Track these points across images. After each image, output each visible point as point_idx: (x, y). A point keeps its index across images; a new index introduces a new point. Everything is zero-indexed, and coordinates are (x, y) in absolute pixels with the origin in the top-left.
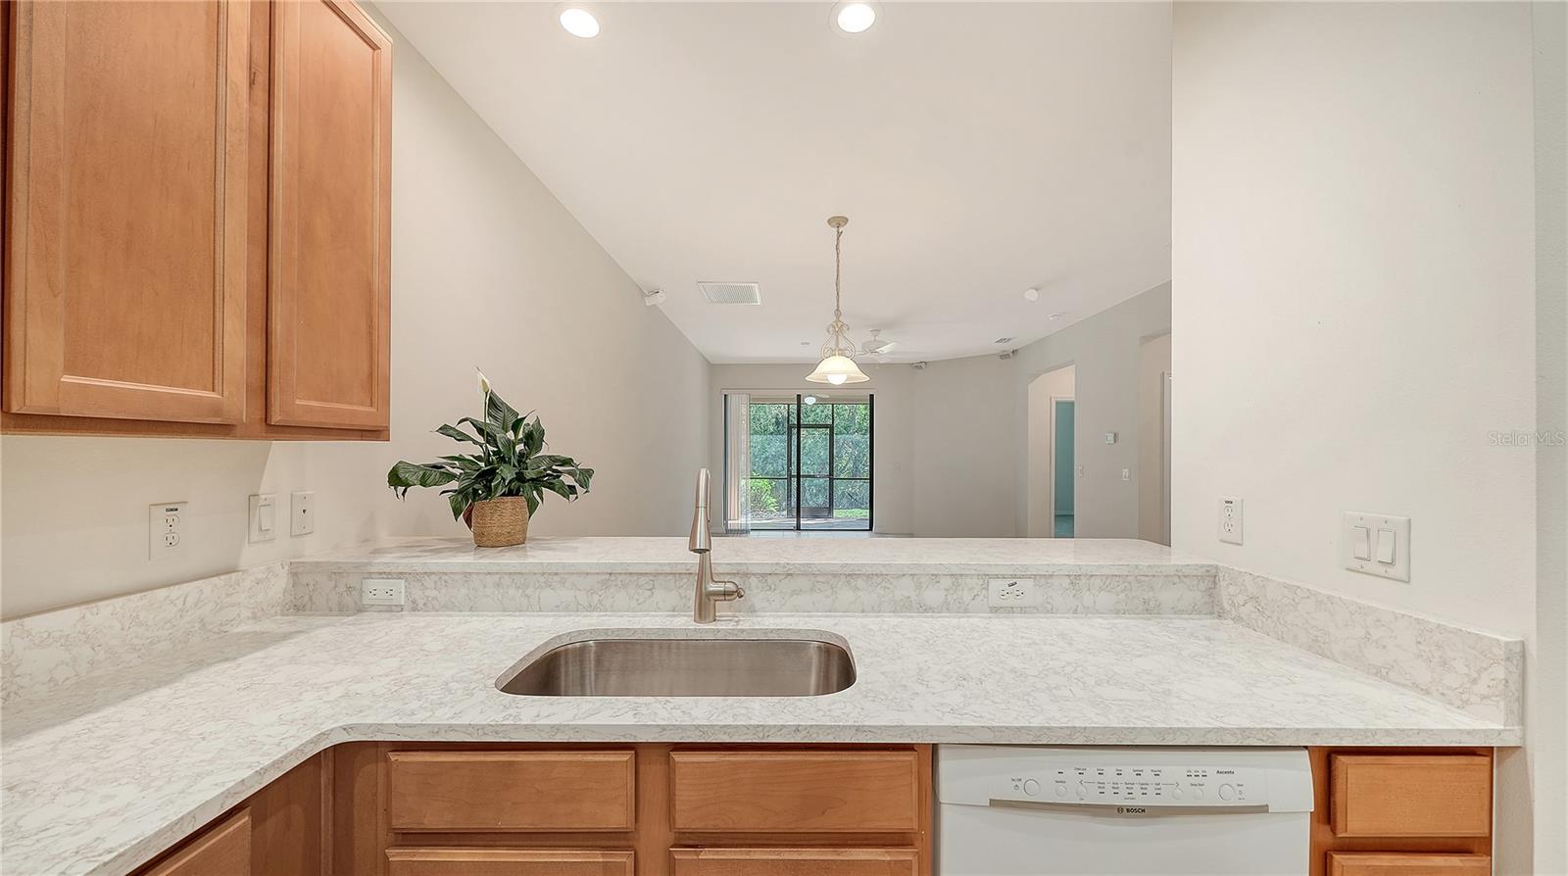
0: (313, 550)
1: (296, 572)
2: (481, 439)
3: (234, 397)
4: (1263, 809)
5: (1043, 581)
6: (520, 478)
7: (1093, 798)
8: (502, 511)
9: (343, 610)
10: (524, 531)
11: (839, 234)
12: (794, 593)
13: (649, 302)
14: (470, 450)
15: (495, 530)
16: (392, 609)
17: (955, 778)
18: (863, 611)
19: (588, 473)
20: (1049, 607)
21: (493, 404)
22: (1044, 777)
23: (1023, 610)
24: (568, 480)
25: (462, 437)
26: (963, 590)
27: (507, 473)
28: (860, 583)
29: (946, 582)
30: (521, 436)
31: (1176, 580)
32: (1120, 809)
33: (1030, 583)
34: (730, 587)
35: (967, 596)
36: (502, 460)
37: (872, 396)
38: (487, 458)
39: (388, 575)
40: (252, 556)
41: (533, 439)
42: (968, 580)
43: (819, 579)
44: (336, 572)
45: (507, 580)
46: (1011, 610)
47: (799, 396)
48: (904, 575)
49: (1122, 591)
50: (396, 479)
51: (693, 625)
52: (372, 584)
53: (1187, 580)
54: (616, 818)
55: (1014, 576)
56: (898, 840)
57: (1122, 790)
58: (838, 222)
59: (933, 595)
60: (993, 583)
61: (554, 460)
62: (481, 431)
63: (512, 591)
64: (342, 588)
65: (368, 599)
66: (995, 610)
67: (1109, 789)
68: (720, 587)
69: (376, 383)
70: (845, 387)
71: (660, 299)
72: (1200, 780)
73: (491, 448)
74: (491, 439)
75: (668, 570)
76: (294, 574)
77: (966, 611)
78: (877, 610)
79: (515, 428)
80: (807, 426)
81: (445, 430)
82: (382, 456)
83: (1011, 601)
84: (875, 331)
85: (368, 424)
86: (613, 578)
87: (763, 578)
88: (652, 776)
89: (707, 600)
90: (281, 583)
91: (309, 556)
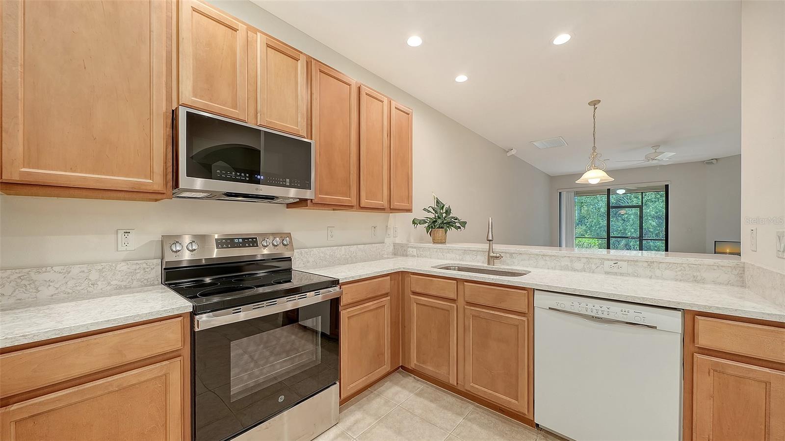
0: (398, 241)
1: (395, 245)
2: (434, 212)
3: (385, 203)
4: (656, 327)
5: (632, 263)
7: (584, 312)
8: (438, 233)
9: (403, 255)
10: (445, 239)
11: (595, 109)
13: (509, 154)
14: (432, 216)
15: (437, 238)
16: (413, 256)
17: (540, 300)
18: (548, 269)
19: (465, 223)
20: (636, 275)
21: (438, 202)
23: (621, 274)
24: (458, 225)
25: (429, 212)
26: (592, 264)
27: (439, 221)
28: (547, 258)
29: (584, 260)
30: (444, 211)
31: (715, 268)
32: (593, 317)
33: (625, 263)
34: (498, 255)
35: (594, 267)
36: (439, 218)
37: (667, 186)
38: (435, 218)
39: (412, 247)
40: (386, 240)
41: (448, 212)
42: (594, 260)
43: (531, 256)
44: (402, 246)
45: (439, 250)
46: (616, 274)
47: (609, 190)
48: (565, 256)
49: (679, 271)
50: (414, 222)
51: (486, 265)
52: (409, 249)
53: (723, 268)
54: (453, 296)
55: (618, 260)
56: (522, 314)
57: (595, 311)
58: (594, 103)
59: (578, 265)
60: (606, 263)
61: (452, 218)
62: (434, 210)
63: (440, 254)
64: (403, 250)
65: (408, 253)
66: (607, 273)
67: (589, 310)
68: (495, 255)
69: (409, 198)
70: (599, 185)
71: (513, 152)
72: (626, 313)
73: (437, 215)
74: (436, 212)
75: (481, 250)
76: (394, 246)
77: (593, 272)
78: (554, 268)
79: (442, 208)
80: (614, 208)
81: (425, 209)
82: (410, 216)
83: (615, 270)
84: (656, 146)
85: (408, 208)
86: (466, 252)
87: (511, 254)
88: (461, 287)
89: (491, 259)
90: (392, 248)
91: (397, 242)
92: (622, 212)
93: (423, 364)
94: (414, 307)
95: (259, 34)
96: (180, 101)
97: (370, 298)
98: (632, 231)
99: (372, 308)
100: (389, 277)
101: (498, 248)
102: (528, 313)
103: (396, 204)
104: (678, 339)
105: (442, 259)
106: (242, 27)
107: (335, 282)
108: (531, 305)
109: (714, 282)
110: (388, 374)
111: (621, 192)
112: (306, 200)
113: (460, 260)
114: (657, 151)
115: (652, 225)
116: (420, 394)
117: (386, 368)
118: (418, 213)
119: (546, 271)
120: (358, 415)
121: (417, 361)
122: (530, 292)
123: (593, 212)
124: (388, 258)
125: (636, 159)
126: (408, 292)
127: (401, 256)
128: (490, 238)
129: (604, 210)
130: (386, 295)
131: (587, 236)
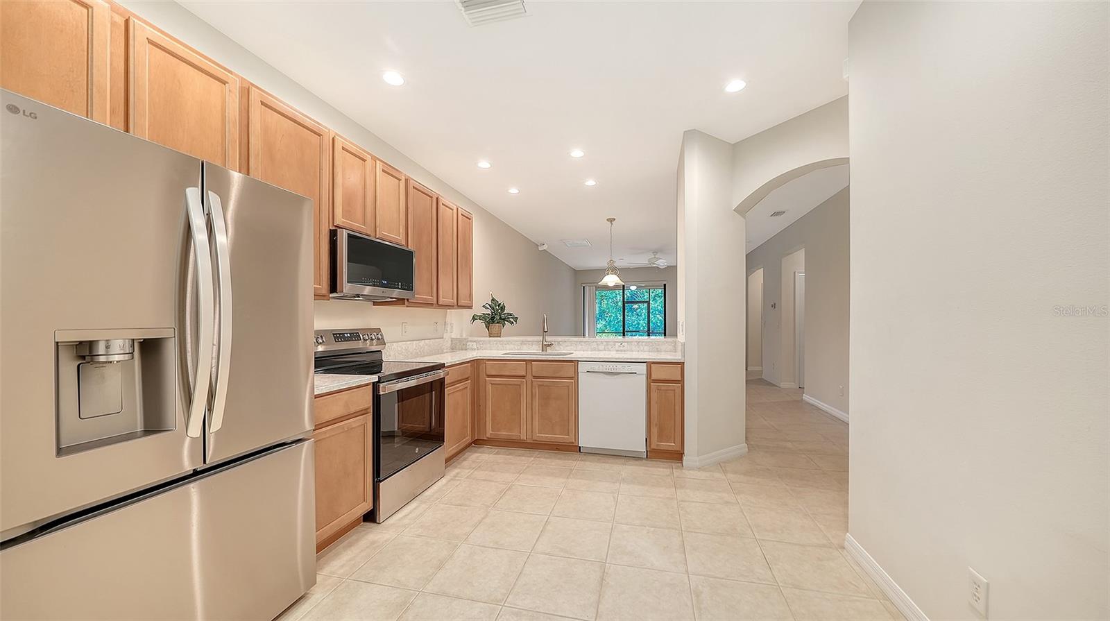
0: (456, 336)
1: (453, 340)
2: (491, 309)
3: (454, 301)
4: (635, 372)
5: (630, 343)
6: (500, 318)
8: (495, 327)
9: (465, 349)
10: (501, 333)
11: (612, 225)
12: (567, 346)
13: (541, 249)
14: (489, 312)
15: (495, 332)
16: (473, 349)
17: (582, 367)
19: (517, 318)
20: (631, 350)
21: (493, 300)
22: (596, 367)
24: (511, 320)
25: (487, 308)
27: (497, 317)
28: (583, 343)
29: (604, 344)
30: (500, 308)
31: (665, 343)
33: (626, 344)
34: (549, 344)
35: (610, 347)
36: (496, 314)
37: (665, 285)
38: (492, 314)
39: (471, 341)
40: (445, 335)
41: (503, 308)
42: (611, 343)
43: (572, 343)
44: (460, 340)
45: (498, 343)
46: (621, 351)
47: (623, 288)
48: (594, 342)
49: (651, 346)
50: (473, 318)
51: (540, 352)
52: (468, 343)
53: (668, 343)
54: (524, 374)
55: (622, 342)
56: (571, 378)
57: (610, 369)
58: (611, 220)
59: (602, 347)
60: (616, 344)
61: (508, 314)
62: (491, 307)
63: (499, 345)
64: (462, 344)
65: (468, 347)
66: (617, 351)
67: (607, 369)
68: (547, 343)
69: (471, 296)
70: (615, 287)
71: (545, 247)
72: (624, 368)
73: (493, 311)
74: (493, 309)
75: (536, 340)
77: (609, 350)
78: (588, 350)
79: (499, 306)
80: (628, 303)
81: (484, 306)
82: (471, 313)
83: (621, 348)
84: (655, 252)
85: (469, 305)
86: (523, 342)
87: (559, 342)
88: (529, 366)
89: (544, 347)
90: (450, 342)
91: (453, 337)
92: (636, 306)
93: (498, 431)
94: (489, 387)
95: (378, 162)
96: (335, 222)
97: (458, 381)
98: (643, 325)
99: (460, 388)
100: (469, 364)
101: (549, 338)
102: (575, 377)
103: (462, 302)
104: (645, 377)
105: (501, 350)
106: (369, 158)
107: (442, 366)
108: (577, 373)
109: (665, 351)
110: (470, 445)
111: (633, 288)
112: (404, 299)
113: (518, 350)
114: (656, 256)
115: (657, 318)
116: (497, 453)
117: (468, 439)
118: (478, 309)
119: (582, 352)
120: (457, 471)
121: (492, 431)
122: (575, 363)
123: (612, 306)
124: (447, 352)
125: (642, 261)
126: (483, 376)
127: (459, 350)
128: (546, 330)
129: (620, 304)
130: (467, 379)
131: (606, 331)
